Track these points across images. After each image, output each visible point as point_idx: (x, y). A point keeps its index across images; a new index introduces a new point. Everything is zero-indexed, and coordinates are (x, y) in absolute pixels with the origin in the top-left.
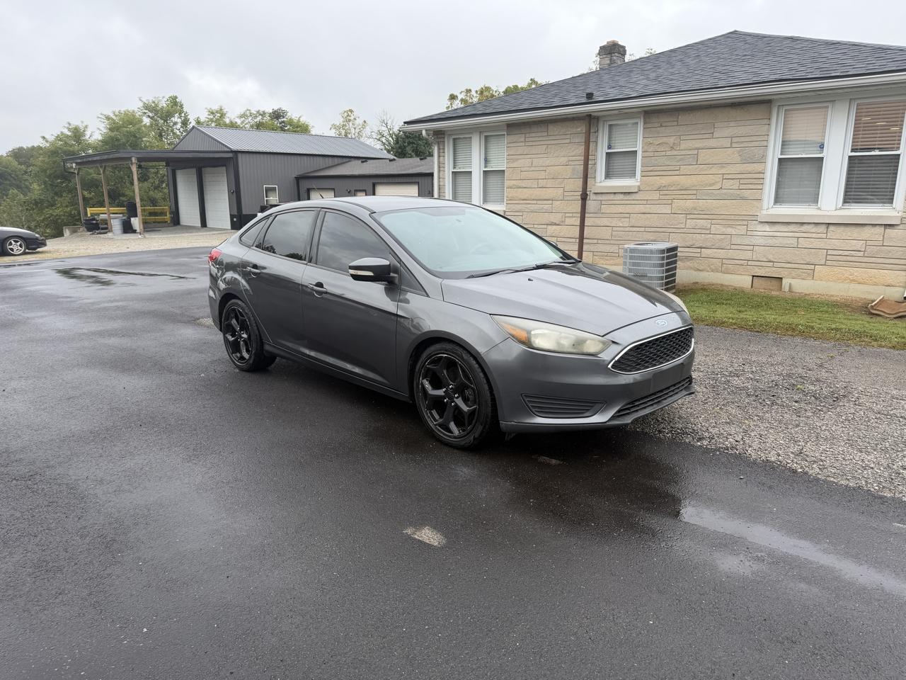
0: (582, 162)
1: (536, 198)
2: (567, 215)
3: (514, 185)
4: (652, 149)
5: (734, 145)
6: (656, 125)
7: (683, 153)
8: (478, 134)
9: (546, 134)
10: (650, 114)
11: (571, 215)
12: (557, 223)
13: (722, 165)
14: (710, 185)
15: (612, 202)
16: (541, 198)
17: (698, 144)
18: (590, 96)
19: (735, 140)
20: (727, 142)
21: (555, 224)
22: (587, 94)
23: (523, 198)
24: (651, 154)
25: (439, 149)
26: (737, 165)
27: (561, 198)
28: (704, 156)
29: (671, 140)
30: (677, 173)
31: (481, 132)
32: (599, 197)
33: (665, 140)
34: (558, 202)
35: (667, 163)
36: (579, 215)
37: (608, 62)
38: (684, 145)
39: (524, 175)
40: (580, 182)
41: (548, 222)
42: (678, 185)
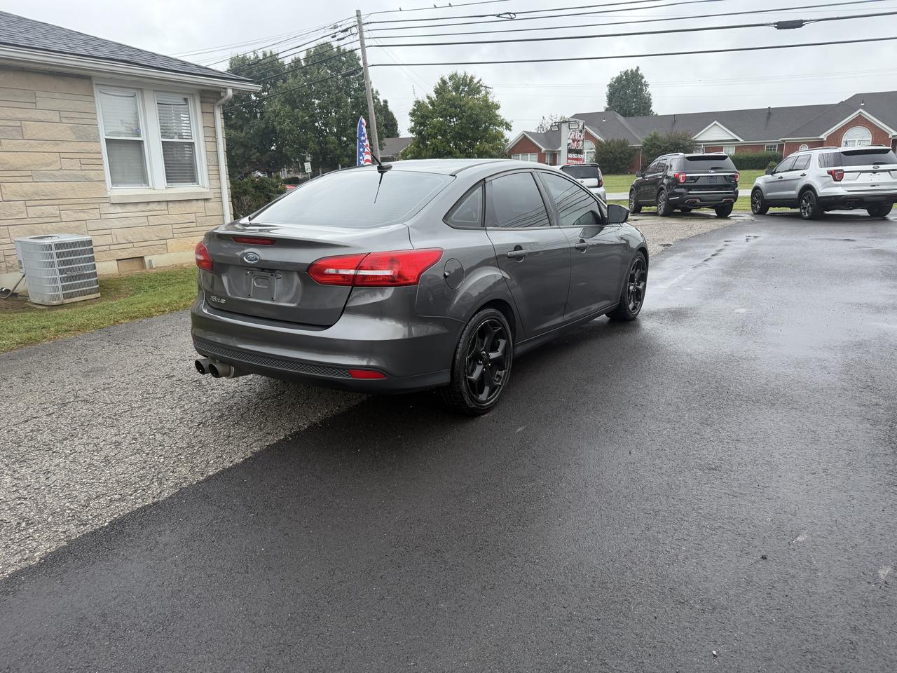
5: (64, 120)
19: (63, 114)
20: (54, 116)
26: (73, 143)
28: (31, 129)
42: (6, 164)
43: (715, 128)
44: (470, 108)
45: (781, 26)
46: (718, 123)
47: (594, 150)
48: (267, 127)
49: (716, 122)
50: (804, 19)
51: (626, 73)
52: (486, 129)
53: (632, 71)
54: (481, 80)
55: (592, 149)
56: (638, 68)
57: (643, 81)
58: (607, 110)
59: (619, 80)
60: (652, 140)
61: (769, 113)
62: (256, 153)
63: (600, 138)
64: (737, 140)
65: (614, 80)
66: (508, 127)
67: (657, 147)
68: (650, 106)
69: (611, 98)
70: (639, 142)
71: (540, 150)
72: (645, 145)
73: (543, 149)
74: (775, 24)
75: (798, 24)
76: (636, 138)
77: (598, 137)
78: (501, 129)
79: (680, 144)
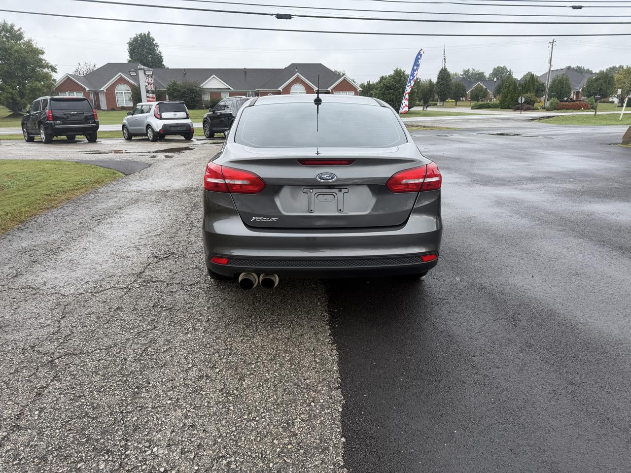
43: (214, 80)
44: (16, 51)
45: (279, 16)
46: (215, 76)
47: (131, 92)
49: (214, 76)
50: (292, 14)
51: (140, 35)
52: (33, 70)
53: (145, 34)
54: (21, 28)
55: (128, 90)
56: (149, 32)
57: (154, 42)
58: (130, 62)
59: (136, 40)
60: (173, 86)
61: (245, 72)
63: (133, 83)
64: (229, 89)
65: (132, 40)
66: (53, 69)
67: (178, 91)
68: (162, 61)
69: (132, 52)
70: (164, 87)
71: (85, 89)
72: (169, 89)
73: (87, 89)
74: (275, 15)
75: (288, 17)
76: (160, 84)
77: (132, 82)
78: (46, 70)
79: (194, 90)
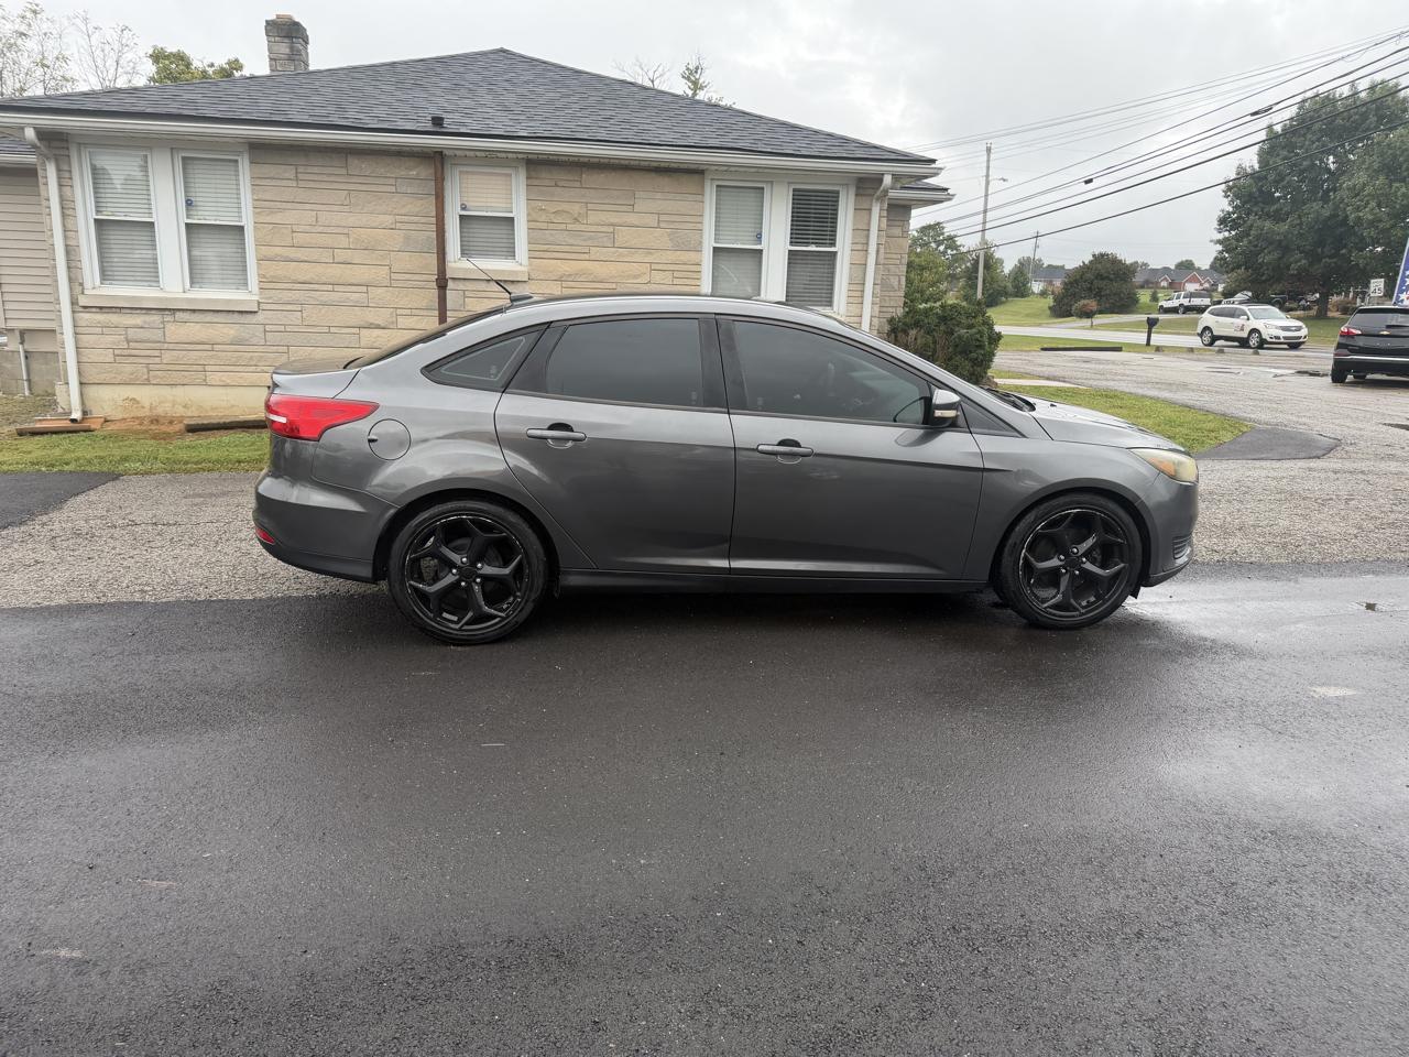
0: (434, 228)
1: (331, 281)
2: (399, 311)
3: (277, 255)
4: (543, 218)
5: (662, 225)
6: (547, 182)
7: (593, 228)
8: (169, 151)
9: (344, 171)
10: (534, 164)
11: (408, 312)
12: (383, 325)
13: (649, 250)
14: (636, 277)
15: (484, 294)
16: (341, 282)
17: (614, 218)
18: (437, 121)
19: (663, 218)
20: (651, 220)
21: (378, 327)
22: (433, 119)
23: (302, 279)
24: (544, 226)
25: (59, 170)
26: (669, 252)
27: (387, 283)
28: (624, 235)
29: (576, 209)
30: (586, 256)
31: (172, 149)
32: (461, 286)
33: (565, 207)
34: (380, 290)
35: (571, 241)
36: (436, 313)
37: (287, 51)
38: (593, 217)
39: (299, 238)
40: (433, 260)
41: (362, 323)
42: (591, 274)
48: (1334, 216)
62: (1300, 260)
